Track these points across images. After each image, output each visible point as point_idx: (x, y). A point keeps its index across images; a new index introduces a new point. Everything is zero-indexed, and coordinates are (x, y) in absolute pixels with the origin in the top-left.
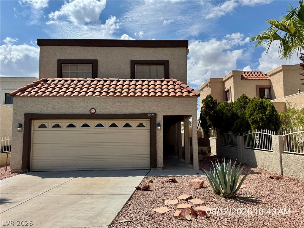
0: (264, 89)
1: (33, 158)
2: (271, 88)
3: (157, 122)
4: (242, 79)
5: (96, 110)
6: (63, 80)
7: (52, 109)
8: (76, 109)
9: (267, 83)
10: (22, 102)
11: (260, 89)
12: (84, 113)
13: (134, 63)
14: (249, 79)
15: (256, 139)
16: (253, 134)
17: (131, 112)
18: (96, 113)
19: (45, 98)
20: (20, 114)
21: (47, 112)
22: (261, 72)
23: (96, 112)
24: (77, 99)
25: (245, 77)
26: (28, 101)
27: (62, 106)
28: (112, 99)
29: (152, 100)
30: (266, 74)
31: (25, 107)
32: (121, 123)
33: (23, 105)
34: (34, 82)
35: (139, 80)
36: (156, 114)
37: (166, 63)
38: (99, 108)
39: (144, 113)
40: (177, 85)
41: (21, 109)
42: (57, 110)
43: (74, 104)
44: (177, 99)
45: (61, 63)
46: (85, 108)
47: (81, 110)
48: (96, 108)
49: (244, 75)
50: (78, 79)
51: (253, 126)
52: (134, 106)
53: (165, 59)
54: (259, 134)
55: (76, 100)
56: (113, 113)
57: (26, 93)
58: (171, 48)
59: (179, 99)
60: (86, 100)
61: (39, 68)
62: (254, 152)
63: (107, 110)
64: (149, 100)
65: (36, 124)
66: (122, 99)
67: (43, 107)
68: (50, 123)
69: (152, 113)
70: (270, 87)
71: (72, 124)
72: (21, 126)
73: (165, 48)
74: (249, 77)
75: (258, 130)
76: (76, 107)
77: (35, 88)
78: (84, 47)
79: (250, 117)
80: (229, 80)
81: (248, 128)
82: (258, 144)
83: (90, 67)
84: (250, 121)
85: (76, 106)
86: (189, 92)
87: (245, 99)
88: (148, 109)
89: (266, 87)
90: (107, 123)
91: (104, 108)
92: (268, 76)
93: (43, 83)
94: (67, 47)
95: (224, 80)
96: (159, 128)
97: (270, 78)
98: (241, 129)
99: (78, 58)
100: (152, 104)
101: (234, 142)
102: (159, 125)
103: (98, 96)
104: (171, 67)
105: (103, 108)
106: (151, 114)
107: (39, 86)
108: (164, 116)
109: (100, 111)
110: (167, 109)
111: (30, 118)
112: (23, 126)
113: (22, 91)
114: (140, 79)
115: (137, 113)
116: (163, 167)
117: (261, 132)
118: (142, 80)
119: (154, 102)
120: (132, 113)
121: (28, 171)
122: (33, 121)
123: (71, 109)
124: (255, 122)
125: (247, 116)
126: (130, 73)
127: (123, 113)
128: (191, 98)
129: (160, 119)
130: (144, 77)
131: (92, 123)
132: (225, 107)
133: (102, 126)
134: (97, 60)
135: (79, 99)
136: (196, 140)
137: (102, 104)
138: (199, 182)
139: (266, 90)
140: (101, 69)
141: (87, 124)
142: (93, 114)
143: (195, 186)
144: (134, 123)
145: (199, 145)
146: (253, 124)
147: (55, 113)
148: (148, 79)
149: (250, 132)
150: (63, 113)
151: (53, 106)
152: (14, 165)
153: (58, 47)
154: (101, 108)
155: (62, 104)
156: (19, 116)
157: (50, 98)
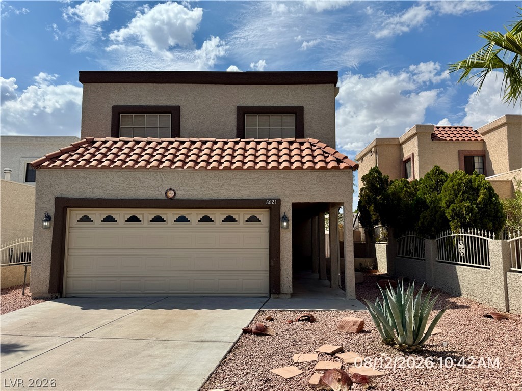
0: (473, 157)
1: (68, 273)
2: (485, 155)
3: (282, 215)
4: (432, 140)
5: (177, 193)
6: (121, 141)
7: (101, 191)
8: (143, 191)
9: (477, 147)
10: (51, 177)
11: (465, 157)
12: (155, 198)
13: (243, 112)
14: (446, 140)
15: (459, 246)
16: (454, 236)
17: (236, 196)
18: (176, 198)
19: (90, 171)
20: (48, 199)
21: (92, 196)
22: (467, 128)
23: (177, 195)
24: (145, 172)
25: (439, 136)
26: (61, 176)
27: (118, 184)
28: (204, 173)
29: (273, 175)
30: (476, 131)
31: (57, 187)
32: (217, 215)
33: (53, 184)
34: (72, 145)
35: (251, 141)
36: (279, 200)
37: (297, 112)
38: (181, 188)
39: (259, 198)
40: (317, 149)
41: (49, 191)
42: (110, 192)
43: (138, 182)
44: (317, 173)
45: (118, 112)
46: (157, 189)
47: (151, 192)
48: (175, 189)
49: (437, 132)
50: (146, 139)
51: (453, 222)
52: (241, 185)
53: (296, 104)
54: (465, 236)
55: (142, 174)
56: (205, 198)
57: (58, 163)
58: (308, 85)
59: (321, 173)
60: (159, 175)
61: (82, 121)
62: (455, 268)
63: (195, 193)
64: (268, 176)
65: (75, 215)
66: (220, 174)
67: (86, 186)
68: (97, 215)
69: (272, 198)
70: (483, 154)
71: (136, 217)
72: (48, 218)
73: (296, 86)
74: (445, 135)
75: (463, 230)
76: (142, 187)
77: (73, 154)
78: (157, 84)
79: (448, 207)
80: (410, 142)
81: (445, 226)
82: (464, 254)
83: (167, 120)
84: (448, 214)
85: (142, 185)
86: (339, 161)
87: (439, 174)
88: (266, 191)
89: (476, 154)
90: (194, 215)
91: (190, 189)
92: (480, 135)
93: (86, 146)
94: (129, 85)
95: (401, 141)
96: (285, 224)
97: (483, 138)
98: (433, 229)
99: (148, 104)
100: (273, 182)
101: (420, 251)
102: (285, 219)
103: (180, 169)
104: (307, 117)
105: (187, 189)
106: (272, 200)
107: (80, 150)
108: (293, 204)
109: (183, 194)
110: (299, 191)
111: (64, 205)
112: (52, 219)
113: (52, 159)
114: (253, 139)
115: (247, 198)
116: (291, 294)
117: (468, 233)
118: (255, 140)
119: (277, 179)
120: (238, 198)
121: (59, 297)
122: (68, 210)
123: (134, 190)
124: (457, 215)
125: (443, 204)
126: (235, 128)
127: (223, 197)
128: (343, 173)
129: (286, 209)
130: (260, 135)
131: (171, 215)
132: (404, 188)
133: (187, 221)
134: (179, 107)
135: (147, 173)
136: (351, 246)
137: (186, 181)
138: (356, 323)
139: (476, 159)
140: (186, 122)
141: (161, 217)
142: (171, 199)
143: (349, 329)
144: (242, 215)
145: (356, 255)
146: (453, 218)
147: (106, 198)
148: (267, 139)
149: (449, 234)
150: (119, 197)
151: (104, 185)
152: (36, 285)
153: (113, 84)
154: (184, 190)
155: (118, 181)
156: (47, 203)
157: (98, 172)
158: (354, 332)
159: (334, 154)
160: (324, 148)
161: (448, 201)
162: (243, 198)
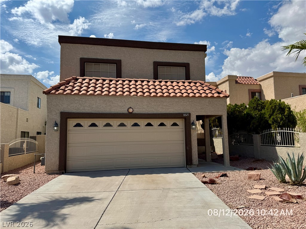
0: (255, 93)
1: (68, 158)
2: (261, 92)
3: (192, 121)
4: (236, 83)
5: (134, 110)
6: (94, 79)
7: (89, 108)
8: (114, 109)
9: (257, 88)
10: (57, 100)
11: (252, 93)
12: (121, 112)
13: (157, 65)
14: (242, 84)
15: (277, 137)
16: (273, 132)
17: (167, 111)
18: (133, 112)
19: (82, 97)
20: (55, 113)
21: (84, 111)
22: (251, 77)
23: (134, 111)
25: (239, 81)
26: (63, 99)
27: (99, 105)
28: (148, 99)
29: (186, 100)
30: (255, 80)
31: (61, 106)
32: (156, 122)
33: (58, 104)
34: (65, 80)
36: (190, 114)
37: (186, 66)
38: (136, 107)
39: (179, 112)
40: (205, 86)
41: (56, 108)
42: (95, 109)
43: (111, 103)
44: (208, 99)
45: (84, 62)
46: (123, 108)
47: (119, 109)
48: (133, 108)
49: (237, 80)
50: (109, 79)
51: (273, 125)
52: (169, 106)
53: (185, 62)
54: (281, 132)
55: (113, 99)
56: (149, 113)
57: (60, 91)
58: (191, 52)
59: (211, 99)
60: (123, 99)
62: (276, 148)
63: (144, 110)
64: (183, 100)
65: (72, 122)
66: (157, 99)
67: (79, 106)
68: (86, 122)
69: (186, 113)
70: (260, 91)
72: (56, 125)
73: (185, 51)
74: (242, 81)
75: (280, 129)
76: (113, 106)
77: (68, 86)
78: (107, 46)
79: (270, 117)
80: (224, 84)
82: (280, 141)
83: (114, 67)
84: (270, 122)
85: (114, 105)
86: (219, 93)
87: (257, 101)
88: (182, 109)
89: (256, 91)
90: (143, 122)
91: (141, 107)
92: (258, 82)
93: (74, 82)
94: (90, 46)
95: (217, 84)
96: (194, 127)
97: (260, 83)
99: (102, 58)
100: (186, 104)
102: (193, 124)
103: (135, 96)
104: (192, 69)
106: (186, 114)
107: (71, 84)
108: (196, 116)
109: (137, 110)
110: (200, 109)
111: (65, 116)
112: (59, 125)
113: (56, 89)
115: (172, 113)
119: (188, 102)
120: (167, 113)
121: (64, 172)
122: (68, 119)
123: (109, 108)
124: (275, 121)
125: (267, 116)
126: (153, 74)
127: (159, 112)
128: (221, 99)
129: (194, 119)
130: (167, 78)
131: (129, 122)
133: (138, 125)
134: (120, 60)
135: (116, 98)
137: (139, 103)
138: (258, 175)
139: (257, 94)
140: (125, 69)
141: (124, 124)
142: (131, 113)
143: (255, 178)
144: (168, 122)
146: (273, 123)
147: (93, 112)
148: (176, 80)
149: (269, 131)
150: (101, 112)
151: (91, 105)
152: (50, 166)
153: (80, 45)
154: (138, 108)
155: (99, 103)
156: (55, 115)
157: (87, 97)
158: (258, 179)
159: (215, 89)
160: (209, 86)
161: (270, 114)
162: (171, 113)
